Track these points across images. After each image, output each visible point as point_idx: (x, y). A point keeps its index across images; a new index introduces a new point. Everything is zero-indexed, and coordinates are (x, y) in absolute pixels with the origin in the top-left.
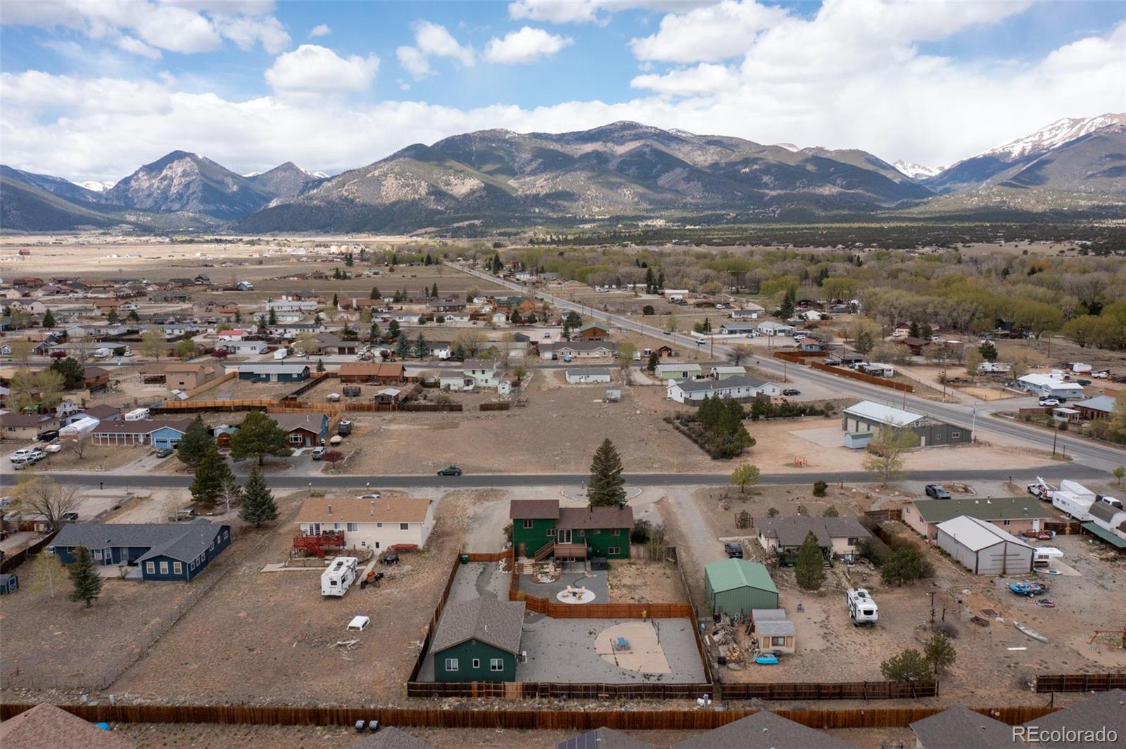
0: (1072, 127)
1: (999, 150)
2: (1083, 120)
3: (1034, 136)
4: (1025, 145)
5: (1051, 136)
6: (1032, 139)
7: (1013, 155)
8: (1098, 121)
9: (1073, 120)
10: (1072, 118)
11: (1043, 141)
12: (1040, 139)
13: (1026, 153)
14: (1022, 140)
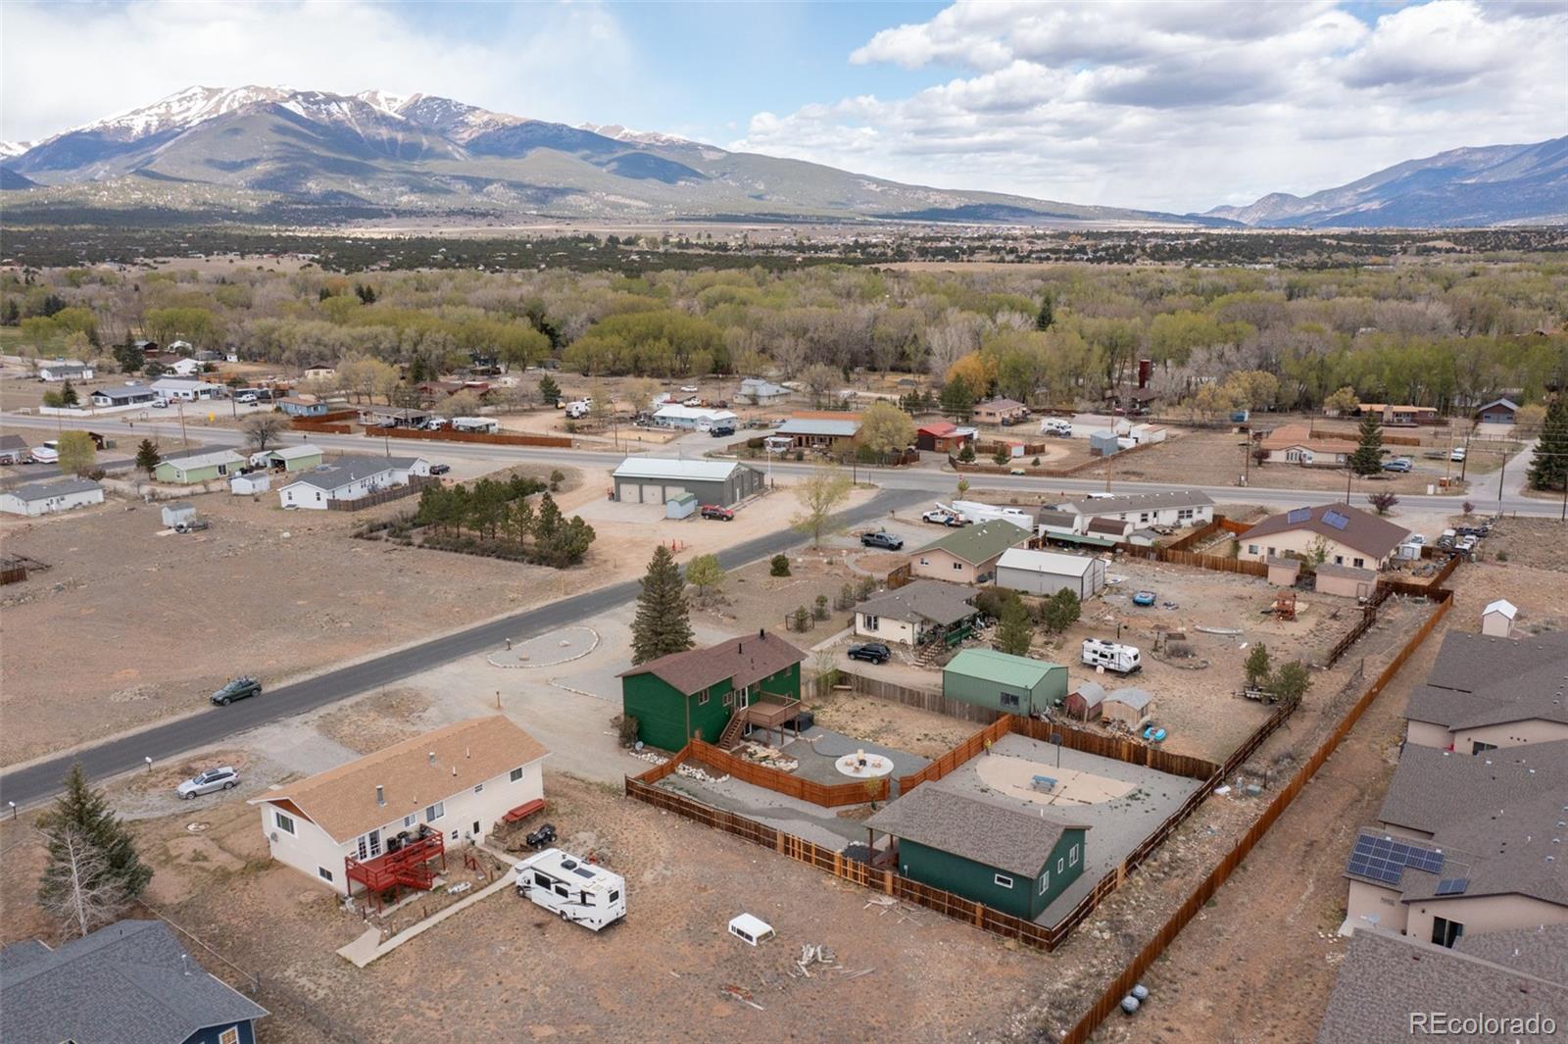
0: (208, 98)
1: (112, 124)
2: (221, 90)
3: (159, 106)
4: (149, 118)
5: (182, 109)
6: (155, 110)
7: (135, 133)
8: (241, 94)
9: (208, 90)
10: (206, 86)
11: (173, 115)
12: (168, 112)
13: (153, 130)
14: (143, 111)
